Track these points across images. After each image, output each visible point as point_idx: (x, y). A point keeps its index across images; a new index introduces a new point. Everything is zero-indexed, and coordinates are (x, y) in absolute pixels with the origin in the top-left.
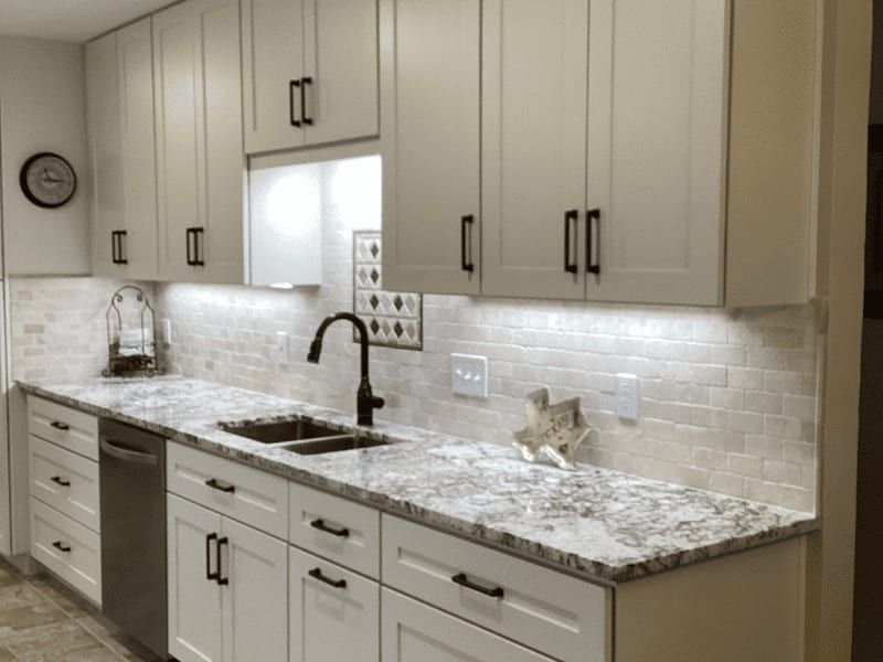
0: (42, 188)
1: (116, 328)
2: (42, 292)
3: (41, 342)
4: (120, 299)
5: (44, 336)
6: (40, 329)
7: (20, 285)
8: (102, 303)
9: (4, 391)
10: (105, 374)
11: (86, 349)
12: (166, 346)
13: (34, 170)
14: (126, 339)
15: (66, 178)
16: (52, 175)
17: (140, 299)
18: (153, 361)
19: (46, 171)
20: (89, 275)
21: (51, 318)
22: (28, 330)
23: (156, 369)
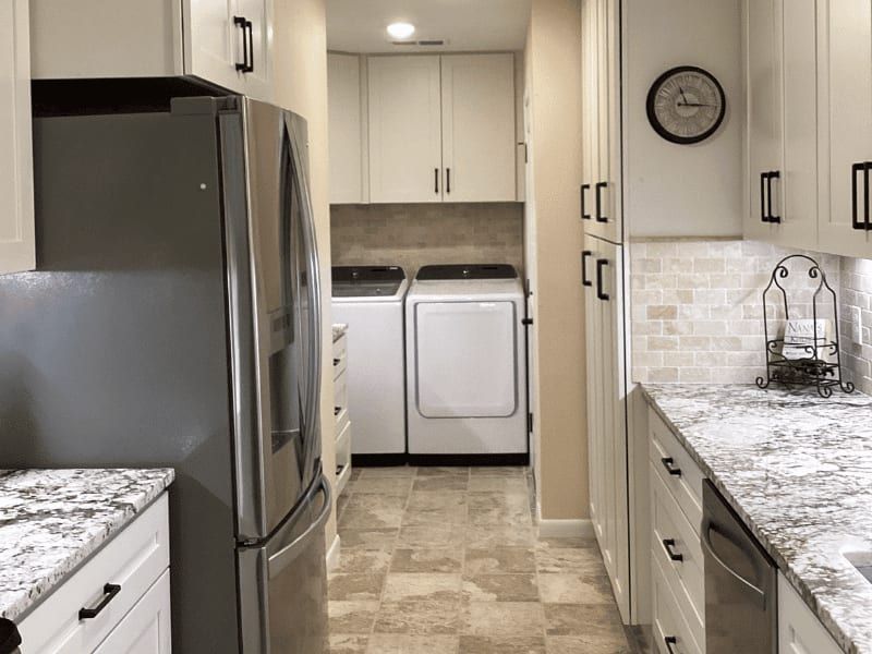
0: (675, 117)
1: (780, 316)
2: (675, 261)
3: (671, 330)
4: (785, 274)
5: (677, 322)
6: (671, 313)
7: (644, 251)
8: (760, 278)
9: (622, 395)
10: (760, 384)
11: (735, 343)
12: (856, 348)
13: (664, 92)
14: (793, 333)
15: (711, 101)
16: (690, 97)
17: (812, 274)
18: (836, 370)
19: (682, 92)
20: (740, 238)
21: (687, 298)
22: (655, 313)
23: (840, 382)
